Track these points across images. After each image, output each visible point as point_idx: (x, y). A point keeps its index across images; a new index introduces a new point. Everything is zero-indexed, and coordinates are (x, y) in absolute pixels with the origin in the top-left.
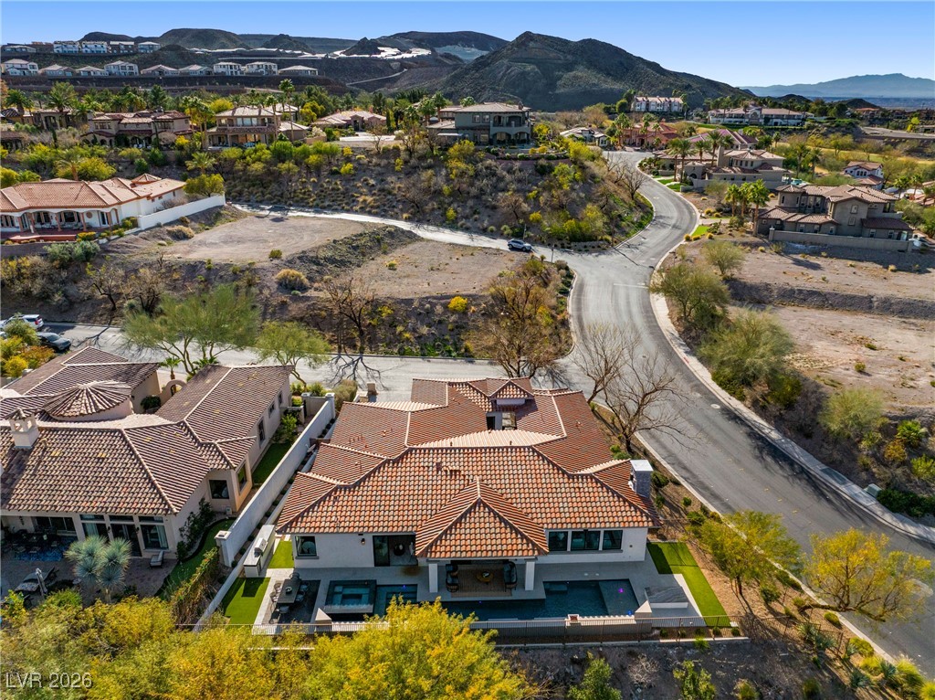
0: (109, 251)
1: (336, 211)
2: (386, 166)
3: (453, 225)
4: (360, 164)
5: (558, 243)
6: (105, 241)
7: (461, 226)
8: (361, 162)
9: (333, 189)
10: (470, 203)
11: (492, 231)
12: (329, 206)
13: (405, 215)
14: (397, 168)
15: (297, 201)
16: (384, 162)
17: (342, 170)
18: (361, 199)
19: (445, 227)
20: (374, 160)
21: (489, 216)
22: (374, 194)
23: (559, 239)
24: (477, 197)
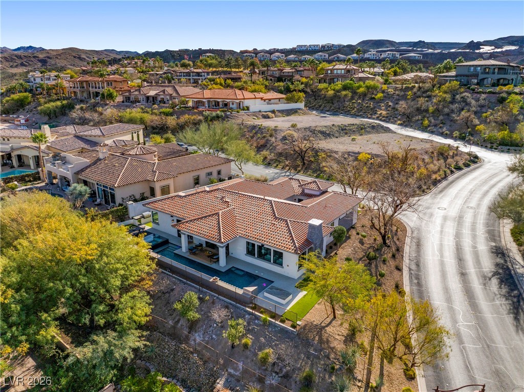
0: (229, 118)
1: (364, 117)
2: (403, 96)
3: (424, 129)
4: (389, 94)
5: (489, 146)
6: (229, 113)
7: (429, 130)
8: (389, 93)
9: (367, 107)
10: (441, 117)
11: (446, 134)
12: (361, 115)
13: (399, 122)
14: (409, 97)
15: (346, 112)
16: (403, 93)
17: (376, 97)
18: (379, 113)
19: (420, 130)
20: (397, 92)
21: (450, 126)
22: (389, 110)
23: (491, 143)
24: (448, 115)
